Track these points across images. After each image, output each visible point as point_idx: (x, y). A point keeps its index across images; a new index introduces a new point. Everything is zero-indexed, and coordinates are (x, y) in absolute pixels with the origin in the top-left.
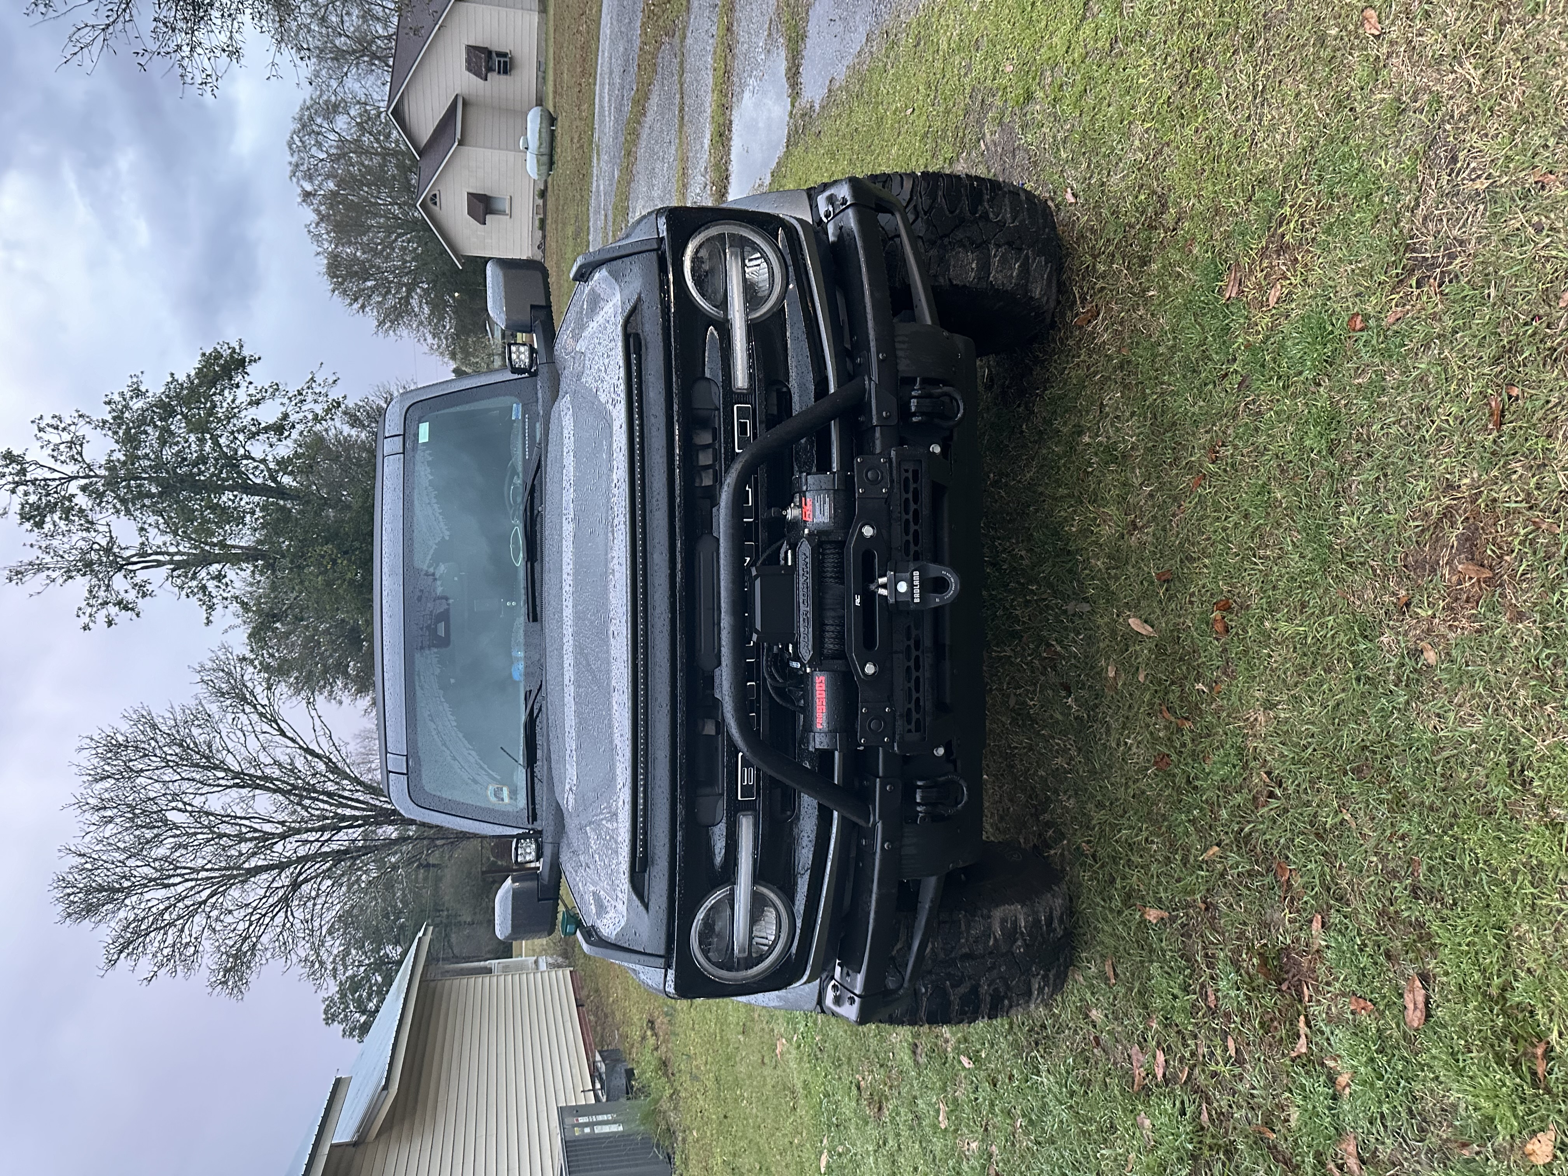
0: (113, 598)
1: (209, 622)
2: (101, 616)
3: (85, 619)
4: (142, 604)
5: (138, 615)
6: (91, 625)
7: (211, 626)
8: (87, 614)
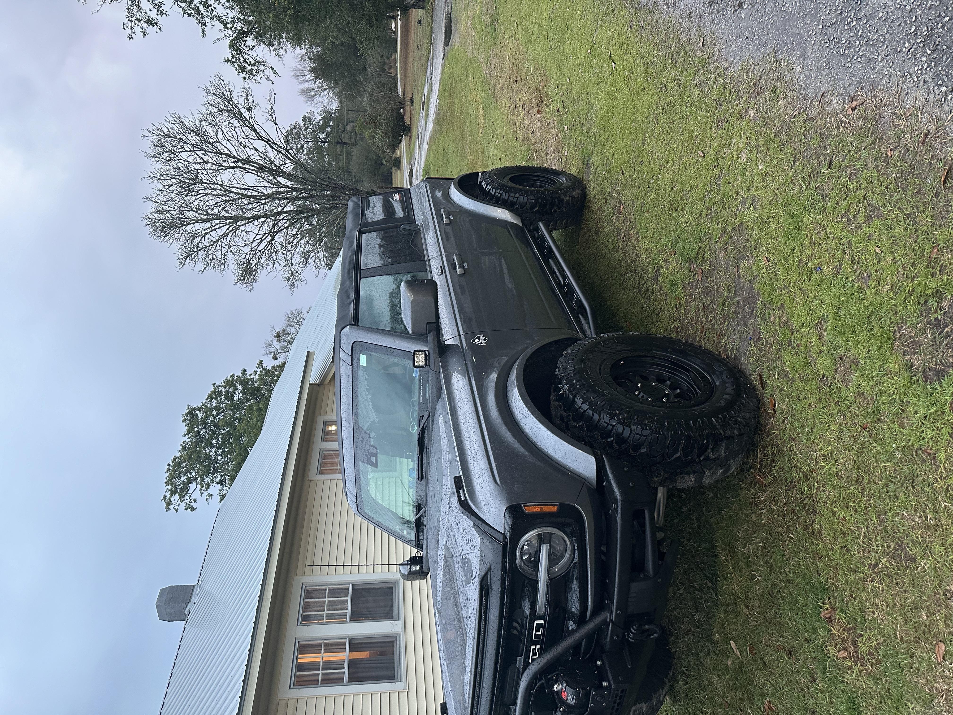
0: (144, 17)
1: (204, 35)
2: (138, 30)
3: (129, 31)
4: (161, 20)
5: (160, 29)
6: (133, 35)
7: (206, 37)
8: (130, 27)
